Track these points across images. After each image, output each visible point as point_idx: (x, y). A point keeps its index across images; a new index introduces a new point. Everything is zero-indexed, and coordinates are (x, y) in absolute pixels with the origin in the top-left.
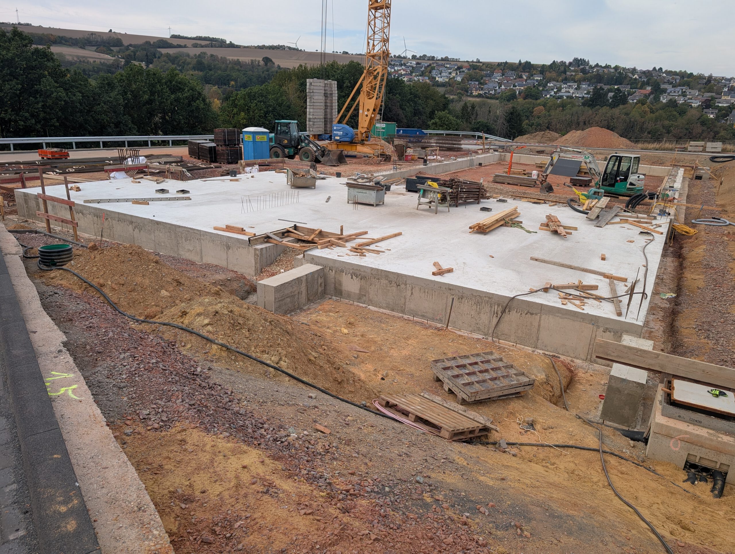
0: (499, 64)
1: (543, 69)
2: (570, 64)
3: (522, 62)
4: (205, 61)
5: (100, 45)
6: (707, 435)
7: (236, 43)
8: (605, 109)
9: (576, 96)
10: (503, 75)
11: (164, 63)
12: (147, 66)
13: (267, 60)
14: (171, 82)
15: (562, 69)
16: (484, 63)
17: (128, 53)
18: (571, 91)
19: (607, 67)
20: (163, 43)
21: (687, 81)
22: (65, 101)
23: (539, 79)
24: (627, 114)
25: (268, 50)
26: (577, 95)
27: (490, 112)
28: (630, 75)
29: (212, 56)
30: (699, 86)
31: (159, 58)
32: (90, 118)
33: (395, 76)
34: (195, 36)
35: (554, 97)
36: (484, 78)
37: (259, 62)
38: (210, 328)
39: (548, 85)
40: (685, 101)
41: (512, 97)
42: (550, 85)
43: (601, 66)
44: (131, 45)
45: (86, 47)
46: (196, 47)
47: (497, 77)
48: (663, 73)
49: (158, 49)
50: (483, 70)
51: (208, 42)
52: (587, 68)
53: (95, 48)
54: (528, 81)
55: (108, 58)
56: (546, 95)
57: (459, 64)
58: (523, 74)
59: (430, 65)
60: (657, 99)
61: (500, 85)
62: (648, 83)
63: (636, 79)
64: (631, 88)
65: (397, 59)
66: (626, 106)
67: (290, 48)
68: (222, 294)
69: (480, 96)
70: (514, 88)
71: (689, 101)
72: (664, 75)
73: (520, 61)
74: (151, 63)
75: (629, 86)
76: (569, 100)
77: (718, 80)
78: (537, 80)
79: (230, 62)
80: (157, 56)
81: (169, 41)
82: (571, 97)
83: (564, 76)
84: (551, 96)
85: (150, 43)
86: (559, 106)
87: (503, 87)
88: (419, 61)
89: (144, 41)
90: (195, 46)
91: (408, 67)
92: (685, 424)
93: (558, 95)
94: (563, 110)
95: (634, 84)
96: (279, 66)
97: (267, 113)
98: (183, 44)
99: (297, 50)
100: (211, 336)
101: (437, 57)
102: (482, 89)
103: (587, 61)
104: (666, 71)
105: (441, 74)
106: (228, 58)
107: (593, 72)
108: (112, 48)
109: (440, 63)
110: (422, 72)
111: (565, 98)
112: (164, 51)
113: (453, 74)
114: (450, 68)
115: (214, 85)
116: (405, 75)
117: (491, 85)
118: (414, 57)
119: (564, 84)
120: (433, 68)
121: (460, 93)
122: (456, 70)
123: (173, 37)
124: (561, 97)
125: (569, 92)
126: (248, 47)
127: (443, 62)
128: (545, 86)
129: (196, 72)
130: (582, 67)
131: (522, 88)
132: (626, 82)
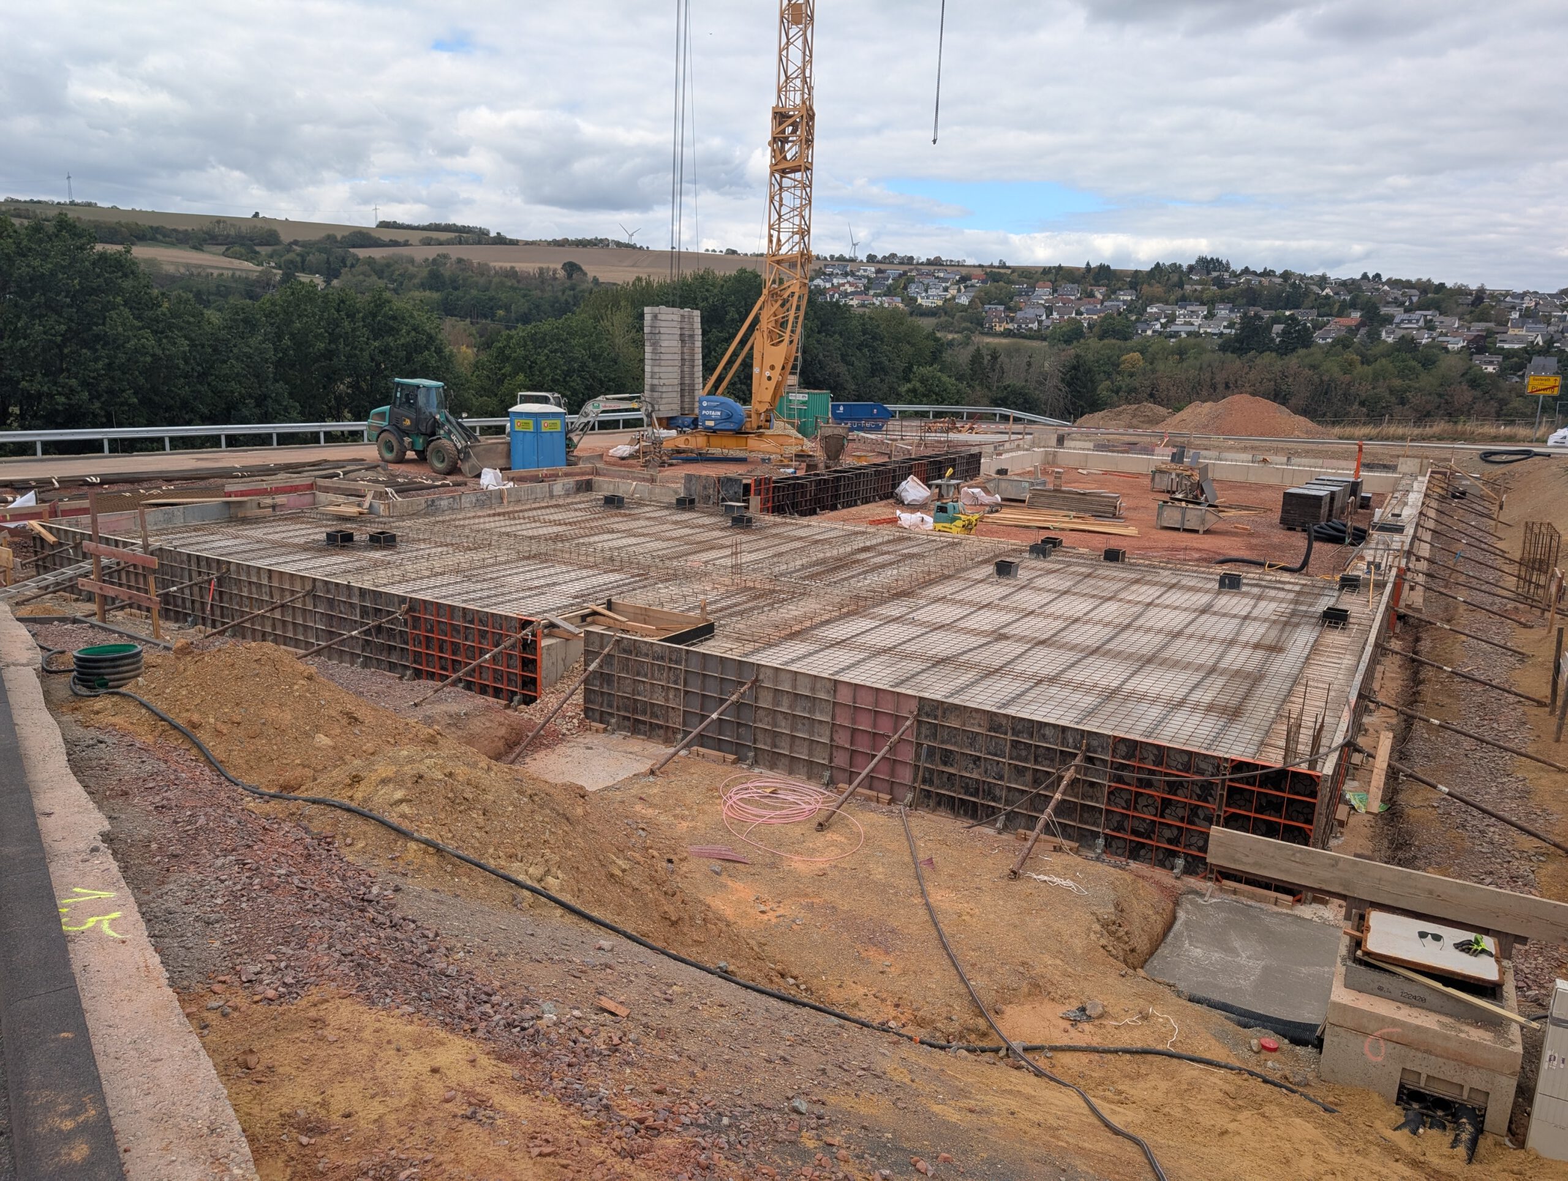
0: (1046, 271)
1: (1136, 280)
2: (1191, 268)
3: (1093, 265)
4: (446, 272)
5: (233, 243)
6: (1436, 1028)
7: (510, 236)
8: (1268, 357)
9: (1206, 333)
10: (1055, 291)
11: (361, 277)
12: (328, 282)
13: (572, 268)
14: (374, 315)
15: (1175, 278)
16: (1014, 270)
17: (291, 256)
18: (1197, 321)
19: (1267, 273)
20: (361, 238)
21: (1433, 299)
22: (153, 355)
23: (1129, 298)
24: (1313, 367)
25: (574, 249)
26: (1209, 330)
27: (1029, 364)
28: (1316, 289)
29: (460, 261)
30: (1460, 309)
31: (352, 266)
32: (204, 389)
33: (832, 296)
34: (426, 223)
35: (1160, 333)
36: (1016, 299)
37: (555, 271)
38: (405, 808)
39: (1149, 310)
40: (1434, 339)
41: (1073, 334)
42: (1152, 310)
43: (1254, 273)
44: (296, 243)
45: (206, 247)
46: (429, 244)
47: (1043, 294)
48: (1384, 284)
49: (352, 250)
50: (1013, 283)
51: (452, 235)
52: (1226, 276)
53: (223, 248)
54: (1106, 303)
55: (248, 267)
56: (1144, 331)
57: (964, 271)
58: (1095, 289)
59: (905, 273)
60: (1374, 336)
61: (1049, 311)
62: (1353, 305)
63: (1327, 297)
64: (1319, 315)
65: (837, 263)
66: (1312, 349)
67: (618, 244)
68: (440, 742)
69: (1008, 333)
70: (1078, 317)
71: (1440, 339)
72: (1386, 288)
73: (1088, 264)
74: (336, 277)
75: (1315, 311)
76: (1192, 340)
77: (1499, 297)
78: (1124, 302)
79: (496, 273)
80: (348, 263)
81: (374, 234)
82: (1197, 335)
83: (1179, 293)
84: (1154, 332)
85: (335, 237)
86: (1173, 353)
87: (1055, 315)
88: (882, 267)
89: (323, 234)
90: (427, 242)
91: (860, 278)
92: (1393, 1005)
93: (1168, 330)
94: (1181, 360)
95: (1324, 306)
96: (595, 280)
97: (568, 374)
98: (401, 240)
99: (633, 247)
100: (405, 825)
101: (919, 258)
102: (1012, 320)
103: (1224, 262)
104: (1389, 280)
105: (926, 291)
106: (492, 264)
107: (1238, 284)
108: (257, 248)
109: (925, 269)
110: (889, 287)
111: (1184, 335)
112: (362, 253)
113: (953, 292)
114: (945, 280)
115: (463, 318)
116: (852, 293)
117: (1030, 313)
118: (871, 259)
119: (1181, 307)
120: (911, 280)
121: (965, 329)
122: (958, 282)
123: (384, 225)
124: (1176, 334)
125: (1192, 324)
126: (533, 243)
127: (932, 268)
128: (1142, 312)
129: (428, 293)
130: (1215, 274)
131: (1095, 317)
132: (1308, 302)
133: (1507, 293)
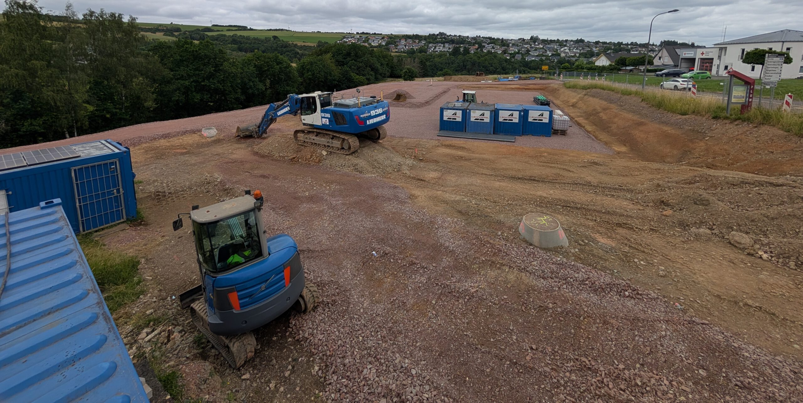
0: (403, 36)
1: (425, 38)
2: (438, 35)
4: (237, 39)
5: (166, 32)
7: (254, 28)
8: (461, 57)
9: (444, 51)
10: (406, 41)
13: (275, 37)
15: (434, 37)
16: (394, 35)
17: (186, 35)
18: (441, 48)
19: (455, 36)
20: (207, 29)
21: (493, 41)
23: (424, 43)
25: (274, 32)
28: (467, 39)
29: (241, 35)
30: (499, 44)
31: (207, 37)
33: (349, 44)
34: (227, 25)
35: (433, 51)
36: (397, 43)
37: (271, 39)
41: (412, 52)
42: (431, 45)
43: (452, 36)
44: (187, 31)
45: (157, 33)
47: (403, 42)
49: (206, 33)
50: (395, 39)
51: (237, 28)
52: (446, 37)
53: (163, 33)
54: (419, 44)
55: (173, 39)
56: (429, 51)
57: (383, 36)
58: (416, 40)
59: (367, 37)
60: (482, 50)
61: (405, 46)
62: (476, 43)
63: (470, 41)
64: (469, 46)
65: (348, 35)
66: (469, 55)
67: (287, 30)
69: (396, 52)
70: (413, 48)
71: (496, 51)
72: (482, 39)
75: (467, 45)
76: (441, 53)
79: (252, 39)
80: (205, 37)
81: (211, 28)
82: (442, 51)
83: (436, 41)
85: (199, 29)
87: (407, 47)
88: (361, 35)
89: (194, 28)
90: (229, 30)
91: (356, 38)
93: (435, 50)
95: (469, 44)
96: (283, 41)
98: (221, 30)
102: (397, 48)
103: (445, 33)
104: (482, 37)
105: (374, 42)
106: (251, 36)
107: (449, 39)
108: (174, 33)
109: (372, 36)
110: (364, 41)
114: (378, 38)
117: (401, 46)
118: (358, 33)
119: (437, 45)
120: (369, 39)
122: (381, 39)
123: (214, 25)
124: (437, 51)
127: (374, 35)
128: (428, 46)
130: (443, 36)
131: (417, 47)
132: (466, 42)
133: (508, 40)
